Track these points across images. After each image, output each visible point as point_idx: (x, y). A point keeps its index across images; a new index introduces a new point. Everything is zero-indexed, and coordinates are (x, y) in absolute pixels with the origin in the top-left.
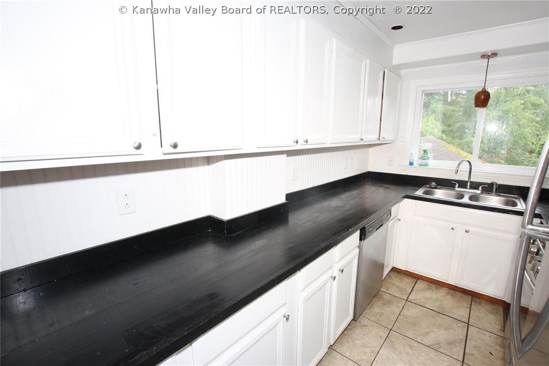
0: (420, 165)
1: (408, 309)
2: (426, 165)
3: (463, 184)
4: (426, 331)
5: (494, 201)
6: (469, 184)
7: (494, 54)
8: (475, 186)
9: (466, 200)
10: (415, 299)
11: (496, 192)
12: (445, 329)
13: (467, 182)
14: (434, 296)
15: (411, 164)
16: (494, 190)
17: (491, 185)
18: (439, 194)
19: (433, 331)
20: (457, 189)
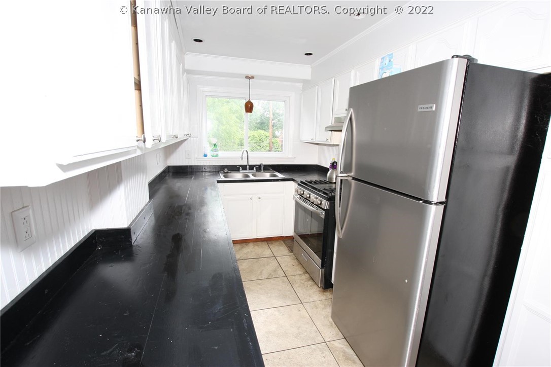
0: (213, 156)
1: (242, 265)
2: (217, 156)
3: (244, 167)
4: (259, 272)
5: (267, 175)
6: (248, 167)
7: (253, 77)
8: (251, 167)
9: (252, 178)
10: (241, 257)
11: (264, 170)
12: (268, 265)
13: (247, 165)
14: (249, 250)
15: (205, 156)
16: (262, 169)
17: (260, 166)
18: (238, 176)
19: (263, 270)
20: (241, 171)
